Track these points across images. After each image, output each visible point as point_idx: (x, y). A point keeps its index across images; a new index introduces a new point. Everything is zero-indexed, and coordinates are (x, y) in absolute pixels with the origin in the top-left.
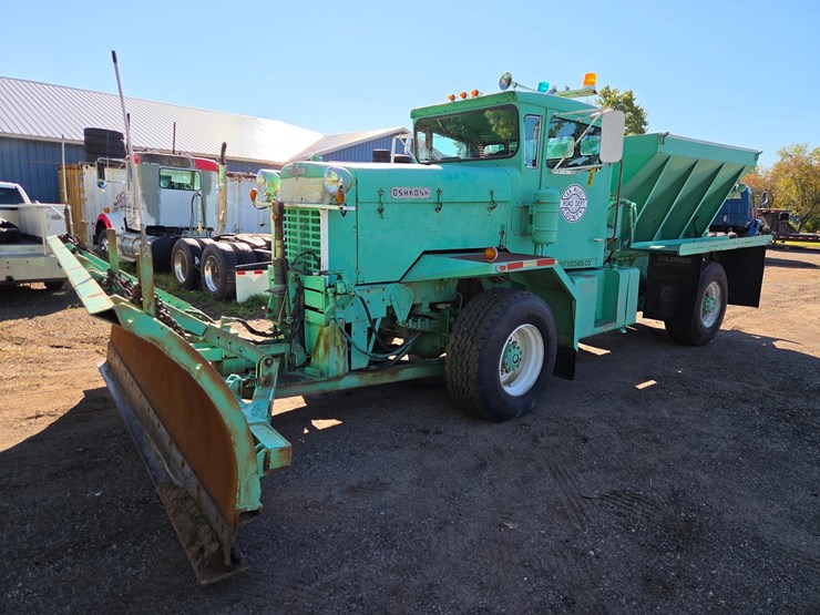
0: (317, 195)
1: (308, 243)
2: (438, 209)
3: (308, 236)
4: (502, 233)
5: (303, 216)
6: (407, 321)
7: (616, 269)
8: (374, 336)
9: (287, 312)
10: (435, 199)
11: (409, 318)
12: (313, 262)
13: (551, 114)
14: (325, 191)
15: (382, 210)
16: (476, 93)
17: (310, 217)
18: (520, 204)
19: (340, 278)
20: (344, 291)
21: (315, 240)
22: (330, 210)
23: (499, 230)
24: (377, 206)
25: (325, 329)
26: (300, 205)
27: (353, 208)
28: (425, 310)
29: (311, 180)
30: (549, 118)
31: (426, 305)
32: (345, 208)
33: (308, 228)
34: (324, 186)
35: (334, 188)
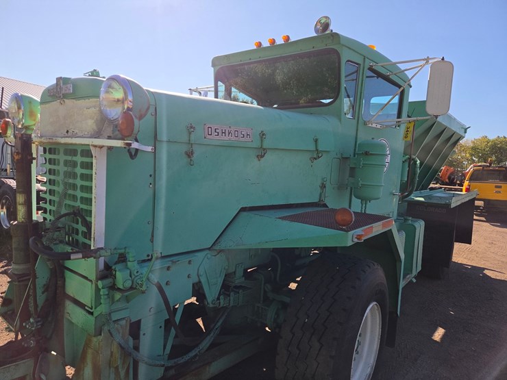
0: (90, 125)
1: (74, 198)
2: (260, 157)
3: (74, 187)
4: (323, 186)
5: (69, 158)
6: (218, 299)
7: (410, 222)
8: (173, 332)
9: (32, 309)
10: (257, 144)
11: (220, 295)
12: (82, 228)
13: (368, 63)
14: (103, 119)
15: (192, 153)
16: (287, 38)
17: (79, 159)
18: (339, 156)
19: (122, 259)
20: (128, 284)
21: (85, 195)
22: (110, 148)
23: (319, 183)
24: (185, 148)
25: (95, 339)
26: (63, 141)
27: (149, 149)
28: (239, 280)
29: (81, 103)
30: (367, 67)
31: (240, 273)
32: (135, 145)
33: (74, 176)
34: (101, 112)
35: (115, 113)
